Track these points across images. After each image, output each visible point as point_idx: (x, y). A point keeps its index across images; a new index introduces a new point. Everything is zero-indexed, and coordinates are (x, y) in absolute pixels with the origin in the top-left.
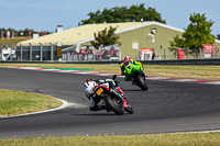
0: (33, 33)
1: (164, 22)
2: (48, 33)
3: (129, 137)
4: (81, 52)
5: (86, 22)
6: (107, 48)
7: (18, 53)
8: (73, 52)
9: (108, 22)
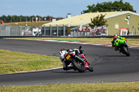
0: (52, 18)
1: (135, 12)
2: (62, 19)
3: (112, 84)
4: (82, 31)
5: (86, 12)
6: (99, 28)
7: (43, 31)
8: (77, 30)
9: (100, 11)
